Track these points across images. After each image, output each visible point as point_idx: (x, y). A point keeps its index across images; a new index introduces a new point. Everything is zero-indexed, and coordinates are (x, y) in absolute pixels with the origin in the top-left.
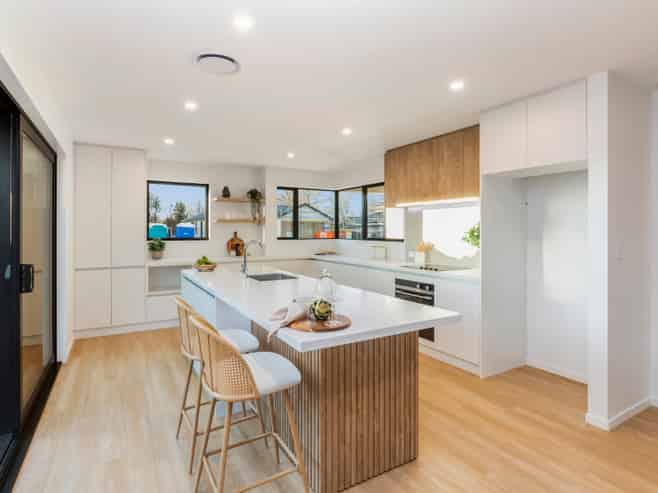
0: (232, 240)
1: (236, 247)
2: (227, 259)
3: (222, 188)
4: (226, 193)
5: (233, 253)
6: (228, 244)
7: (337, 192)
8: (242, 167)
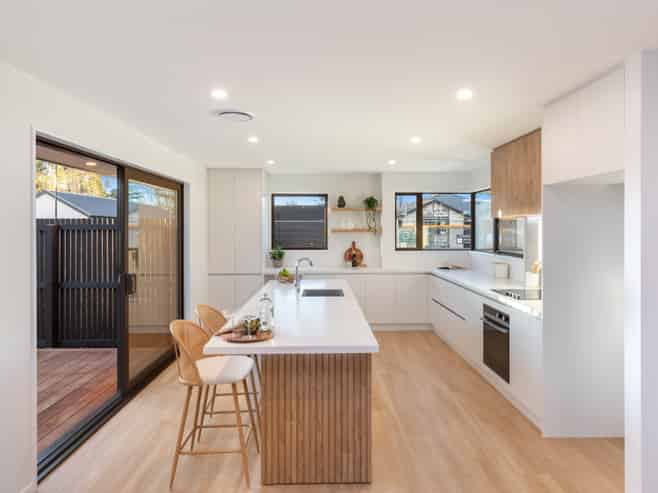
0: (350, 250)
1: (354, 258)
2: (345, 271)
3: (337, 198)
4: (341, 203)
5: (350, 263)
6: (346, 254)
7: (473, 195)
8: (362, 175)
